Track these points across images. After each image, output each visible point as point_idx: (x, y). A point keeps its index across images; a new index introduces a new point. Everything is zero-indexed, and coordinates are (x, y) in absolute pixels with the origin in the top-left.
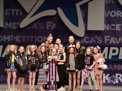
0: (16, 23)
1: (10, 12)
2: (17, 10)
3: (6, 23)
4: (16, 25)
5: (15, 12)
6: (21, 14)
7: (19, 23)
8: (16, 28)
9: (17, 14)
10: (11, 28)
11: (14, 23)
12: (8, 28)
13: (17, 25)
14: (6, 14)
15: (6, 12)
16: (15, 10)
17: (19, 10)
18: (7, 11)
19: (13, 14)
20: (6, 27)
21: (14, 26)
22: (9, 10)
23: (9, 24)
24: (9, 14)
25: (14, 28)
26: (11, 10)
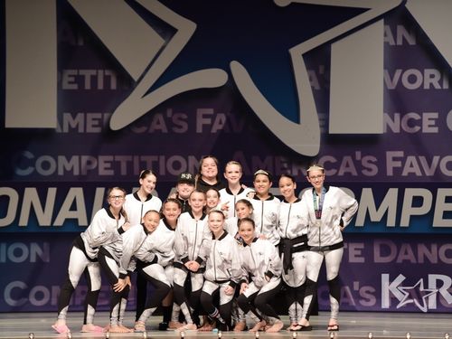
0: (99, 116)
1: (79, 80)
2: (101, 72)
3: (67, 117)
4: (96, 123)
5: (94, 79)
6: (114, 86)
7: (106, 115)
8: (97, 130)
9: (100, 86)
10: (81, 130)
11: (90, 116)
12: (73, 131)
13: (101, 120)
14: (66, 86)
15: (66, 79)
16: (93, 72)
17: (107, 73)
18: (70, 76)
19: (88, 86)
20: (66, 130)
21: (90, 123)
22: (74, 72)
23: (74, 117)
24: (75, 87)
25: (90, 130)
26: (82, 72)
